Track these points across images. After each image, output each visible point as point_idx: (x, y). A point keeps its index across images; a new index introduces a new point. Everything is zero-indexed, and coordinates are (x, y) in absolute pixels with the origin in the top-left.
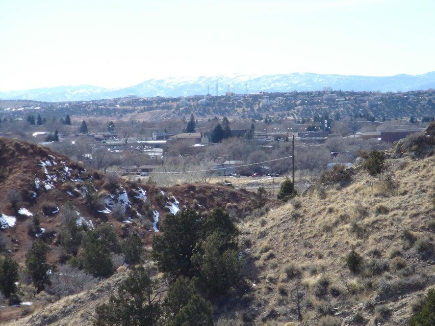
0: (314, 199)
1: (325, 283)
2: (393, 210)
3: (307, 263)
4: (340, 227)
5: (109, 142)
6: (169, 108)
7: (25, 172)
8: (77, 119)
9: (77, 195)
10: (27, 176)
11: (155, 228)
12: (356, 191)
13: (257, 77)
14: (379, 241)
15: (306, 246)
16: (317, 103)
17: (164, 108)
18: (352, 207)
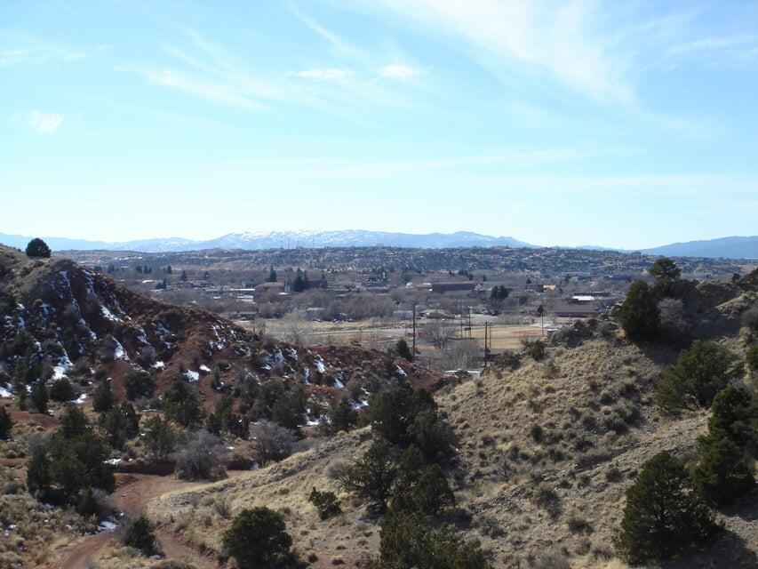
0: (490, 379)
1: (515, 449)
2: (558, 390)
3: (498, 433)
4: (519, 402)
5: (207, 290)
6: (249, 259)
7: (201, 335)
8: (177, 268)
9: (243, 354)
10: (203, 338)
11: (307, 381)
12: (526, 373)
13: (317, 233)
14: (552, 415)
15: (493, 418)
16: (372, 257)
17: (245, 259)
18: (526, 387)
